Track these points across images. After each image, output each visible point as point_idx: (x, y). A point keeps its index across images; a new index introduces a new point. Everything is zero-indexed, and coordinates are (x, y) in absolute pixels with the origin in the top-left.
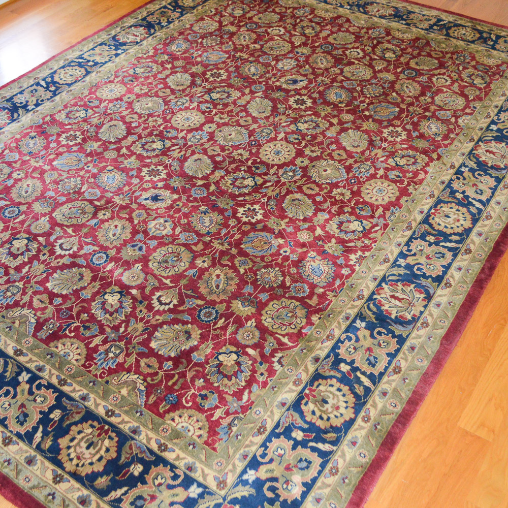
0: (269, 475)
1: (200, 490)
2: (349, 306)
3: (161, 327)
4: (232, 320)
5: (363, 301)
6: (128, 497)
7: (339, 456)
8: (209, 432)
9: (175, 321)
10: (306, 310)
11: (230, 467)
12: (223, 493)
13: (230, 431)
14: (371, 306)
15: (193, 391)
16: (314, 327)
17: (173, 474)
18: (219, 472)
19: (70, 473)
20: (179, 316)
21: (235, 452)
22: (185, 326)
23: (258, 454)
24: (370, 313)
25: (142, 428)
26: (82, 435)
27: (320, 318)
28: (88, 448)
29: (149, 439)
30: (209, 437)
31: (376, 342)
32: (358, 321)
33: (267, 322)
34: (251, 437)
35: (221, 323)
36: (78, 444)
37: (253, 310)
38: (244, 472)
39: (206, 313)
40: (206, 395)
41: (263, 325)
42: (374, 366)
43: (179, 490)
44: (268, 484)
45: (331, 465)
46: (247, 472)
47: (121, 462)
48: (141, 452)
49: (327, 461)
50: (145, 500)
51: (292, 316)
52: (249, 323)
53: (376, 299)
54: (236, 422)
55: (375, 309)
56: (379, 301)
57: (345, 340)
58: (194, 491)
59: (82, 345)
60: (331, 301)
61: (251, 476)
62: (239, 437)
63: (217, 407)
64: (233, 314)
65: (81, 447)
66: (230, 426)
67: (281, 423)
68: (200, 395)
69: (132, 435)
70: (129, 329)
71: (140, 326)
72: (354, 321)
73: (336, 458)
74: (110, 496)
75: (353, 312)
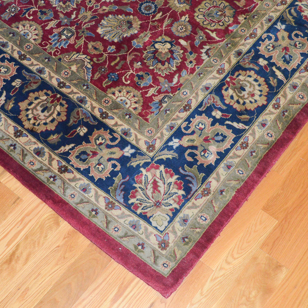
0: (190, 144)
1: (133, 151)
2: (273, 9)
3: (107, 16)
4: (168, 14)
5: (285, 6)
6: (75, 151)
7: (250, 134)
8: (142, 106)
9: (119, 12)
10: (234, 10)
11: (159, 135)
12: (151, 154)
13: (160, 107)
14: (293, 11)
15: (131, 71)
16: (239, 26)
17: (111, 137)
18: (150, 138)
19: (28, 130)
20: (123, 8)
21: (163, 124)
22: (128, 17)
23: (182, 127)
24: (290, 17)
25: (87, 99)
26: (39, 100)
27: (245, 18)
28: (43, 111)
29: (93, 108)
30: (142, 110)
31: (292, 43)
32: (279, 24)
33: (199, 18)
34: (177, 113)
35: (159, 16)
36: (35, 108)
37: (188, 7)
38: (170, 139)
39: (146, 7)
40: (142, 76)
41: (195, 20)
42: (288, 63)
43: (116, 150)
44: (189, 151)
45: (242, 141)
46: (172, 140)
47: (70, 124)
48: (86, 118)
49: (240, 137)
50: (88, 155)
51: (222, 15)
52: (183, 18)
53: (297, 5)
54: (166, 100)
55: (295, 14)
56: (300, 7)
57: (265, 39)
58: (128, 151)
59: (39, 27)
60: (257, 4)
61: (175, 143)
62: (168, 112)
63: (151, 86)
64: (169, 9)
65: (37, 110)
66: (161, 102)
67: (204, 103)
68: (138, 75)
69: (80, 103)
70: (80, 16)
71: (89, 14)
72: (275, 23)
73: (247, 135)
74: (60, 150)
75: (275, 16)
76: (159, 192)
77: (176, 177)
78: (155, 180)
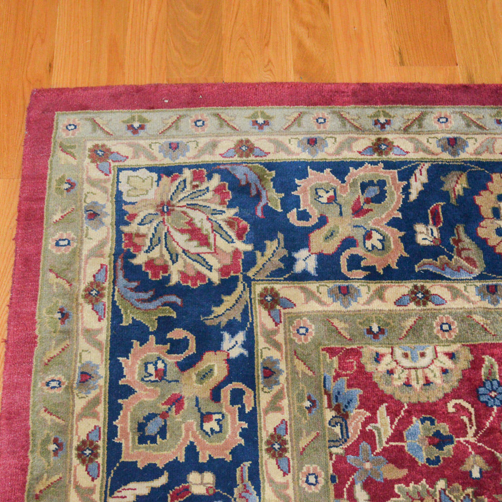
0: (202, 366)
1: (299, 268)
6: (397, 189)
7: (92, 490)
8: (369, 376)
11: (280, 338)
12: (258, 288)
13: (334, 403)
15: (470, 437)
17: (363, 264)
18: (291, 319)
21: (294, 371)
23: (249, 393)
25: (486, 304)
29: (456, 294)
30: (361, 367)
34: (286, 416)
38: (250, 344)
40: (440, 446)
43: (330, 248)
44: (192, 348)
45: (100, 460)
46: (244, 346)
47: (461, 229)
48: (447, 264)
50: (368, 201)
54: (337, 430)
58: (305, 261)
61: (233, 345)
62: (308, 404)
63: (398, 435)
66: (342, 415)
68: (449, 440)
69: (490, 283)
74: (424, 172)
76: (182, 231)
77: (175, 279)
78: (208, 244)
